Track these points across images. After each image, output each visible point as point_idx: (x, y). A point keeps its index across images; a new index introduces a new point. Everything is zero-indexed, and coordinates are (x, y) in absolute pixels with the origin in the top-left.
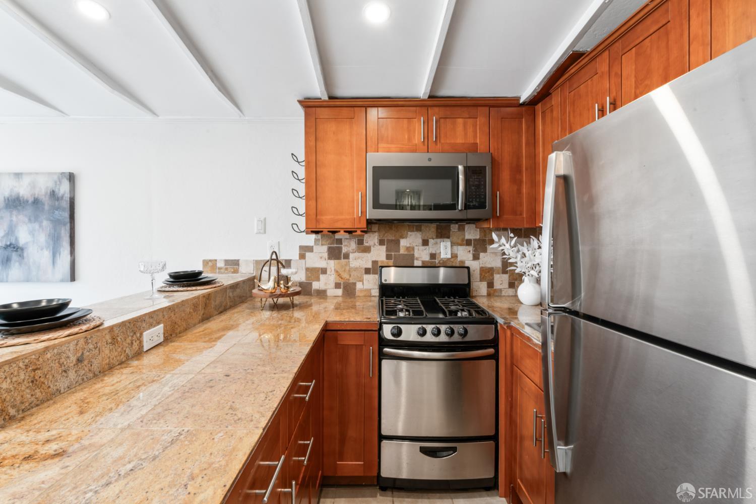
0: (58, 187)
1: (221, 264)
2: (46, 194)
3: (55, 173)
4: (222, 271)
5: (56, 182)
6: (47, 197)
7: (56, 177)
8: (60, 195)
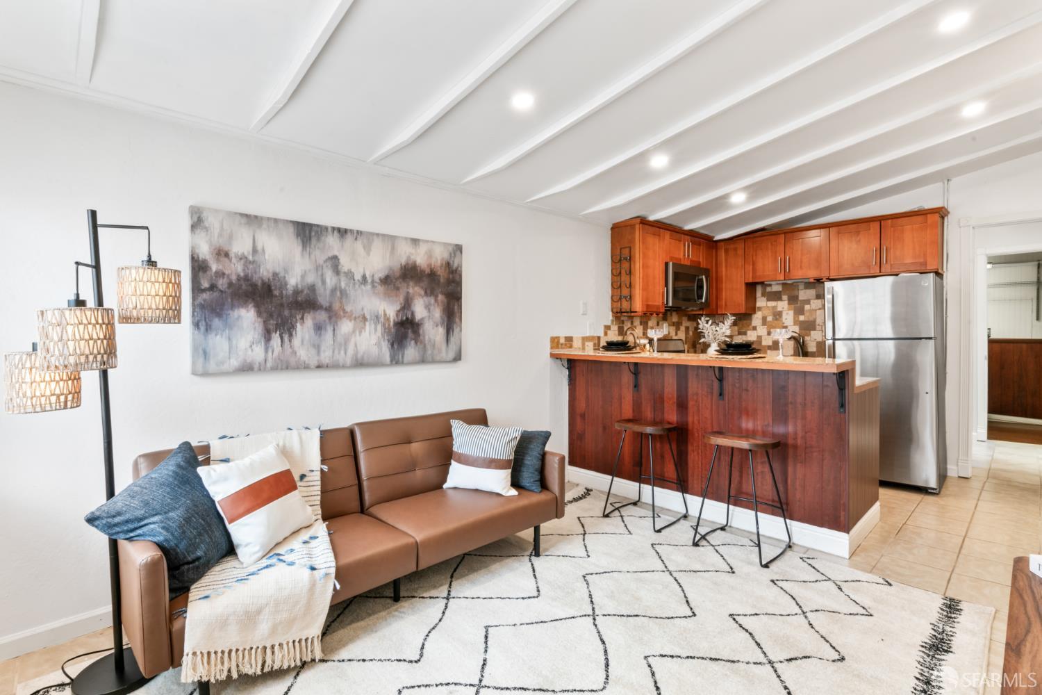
0: (452, 259)
1: (562, 341)
2: (442, 265)
3: (450, 244)
4: (563, 346)
5: (451, 254)
6: (443, 268)
7: (450, 249)
8: (454, 268)
